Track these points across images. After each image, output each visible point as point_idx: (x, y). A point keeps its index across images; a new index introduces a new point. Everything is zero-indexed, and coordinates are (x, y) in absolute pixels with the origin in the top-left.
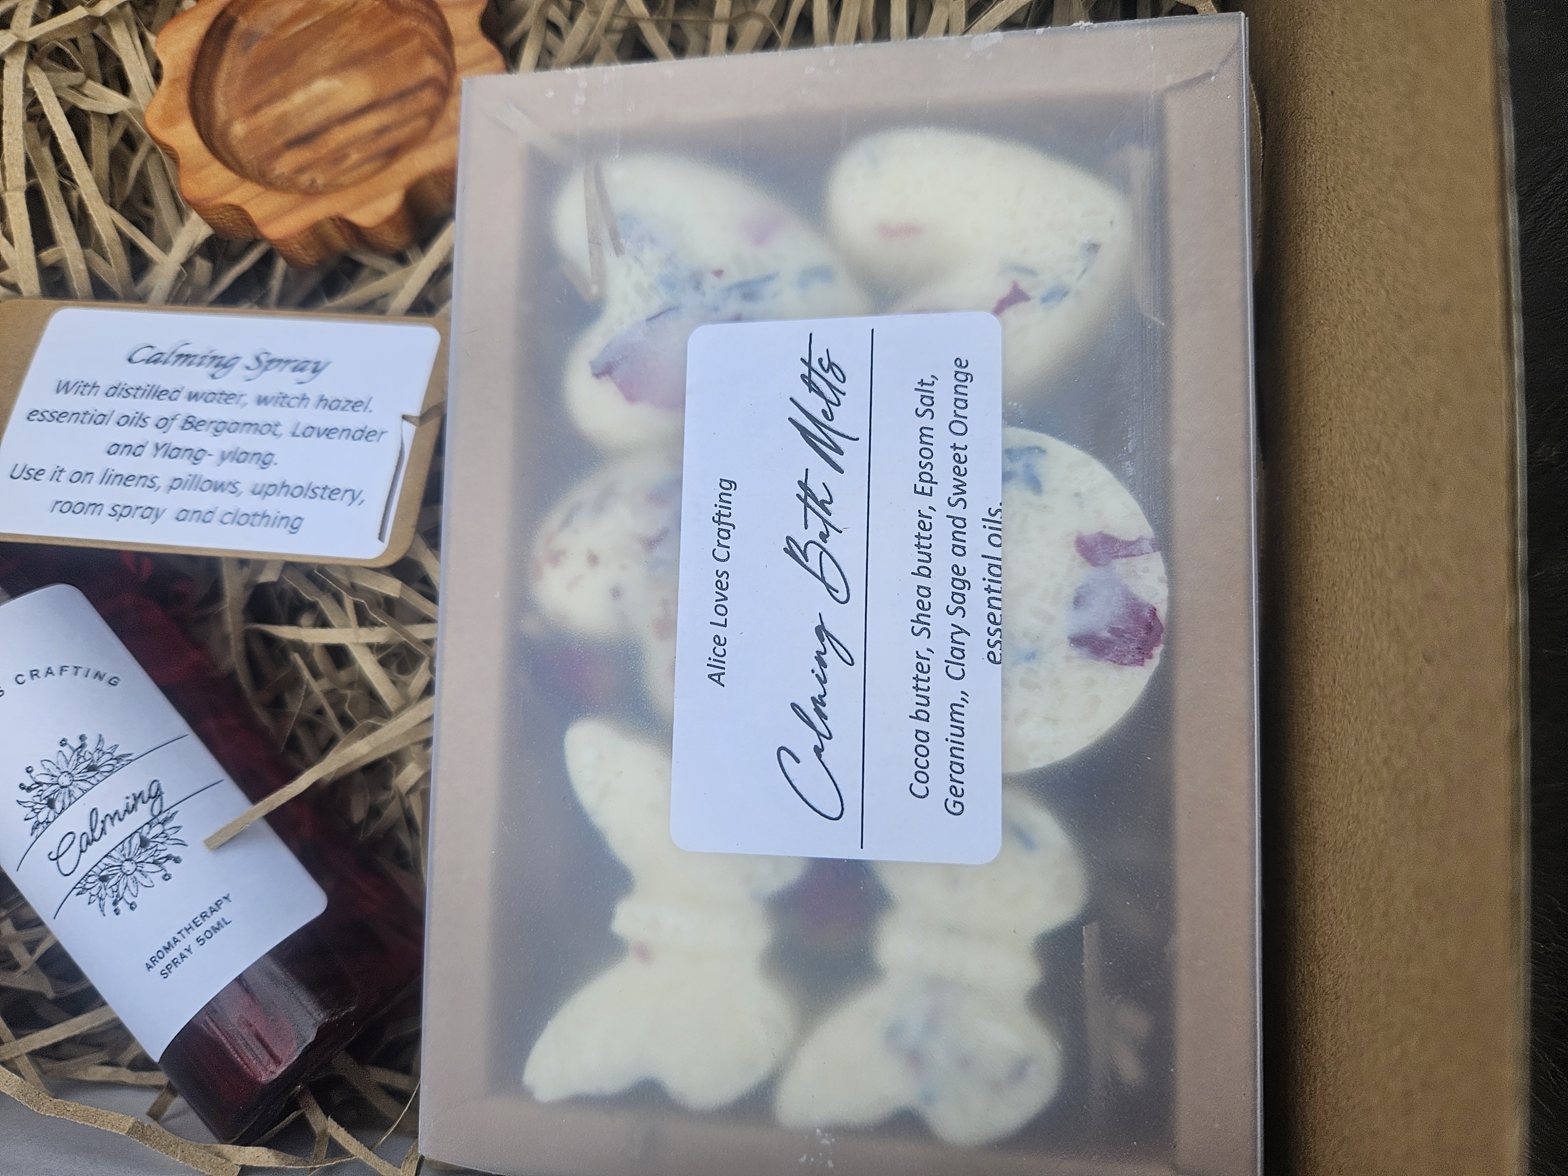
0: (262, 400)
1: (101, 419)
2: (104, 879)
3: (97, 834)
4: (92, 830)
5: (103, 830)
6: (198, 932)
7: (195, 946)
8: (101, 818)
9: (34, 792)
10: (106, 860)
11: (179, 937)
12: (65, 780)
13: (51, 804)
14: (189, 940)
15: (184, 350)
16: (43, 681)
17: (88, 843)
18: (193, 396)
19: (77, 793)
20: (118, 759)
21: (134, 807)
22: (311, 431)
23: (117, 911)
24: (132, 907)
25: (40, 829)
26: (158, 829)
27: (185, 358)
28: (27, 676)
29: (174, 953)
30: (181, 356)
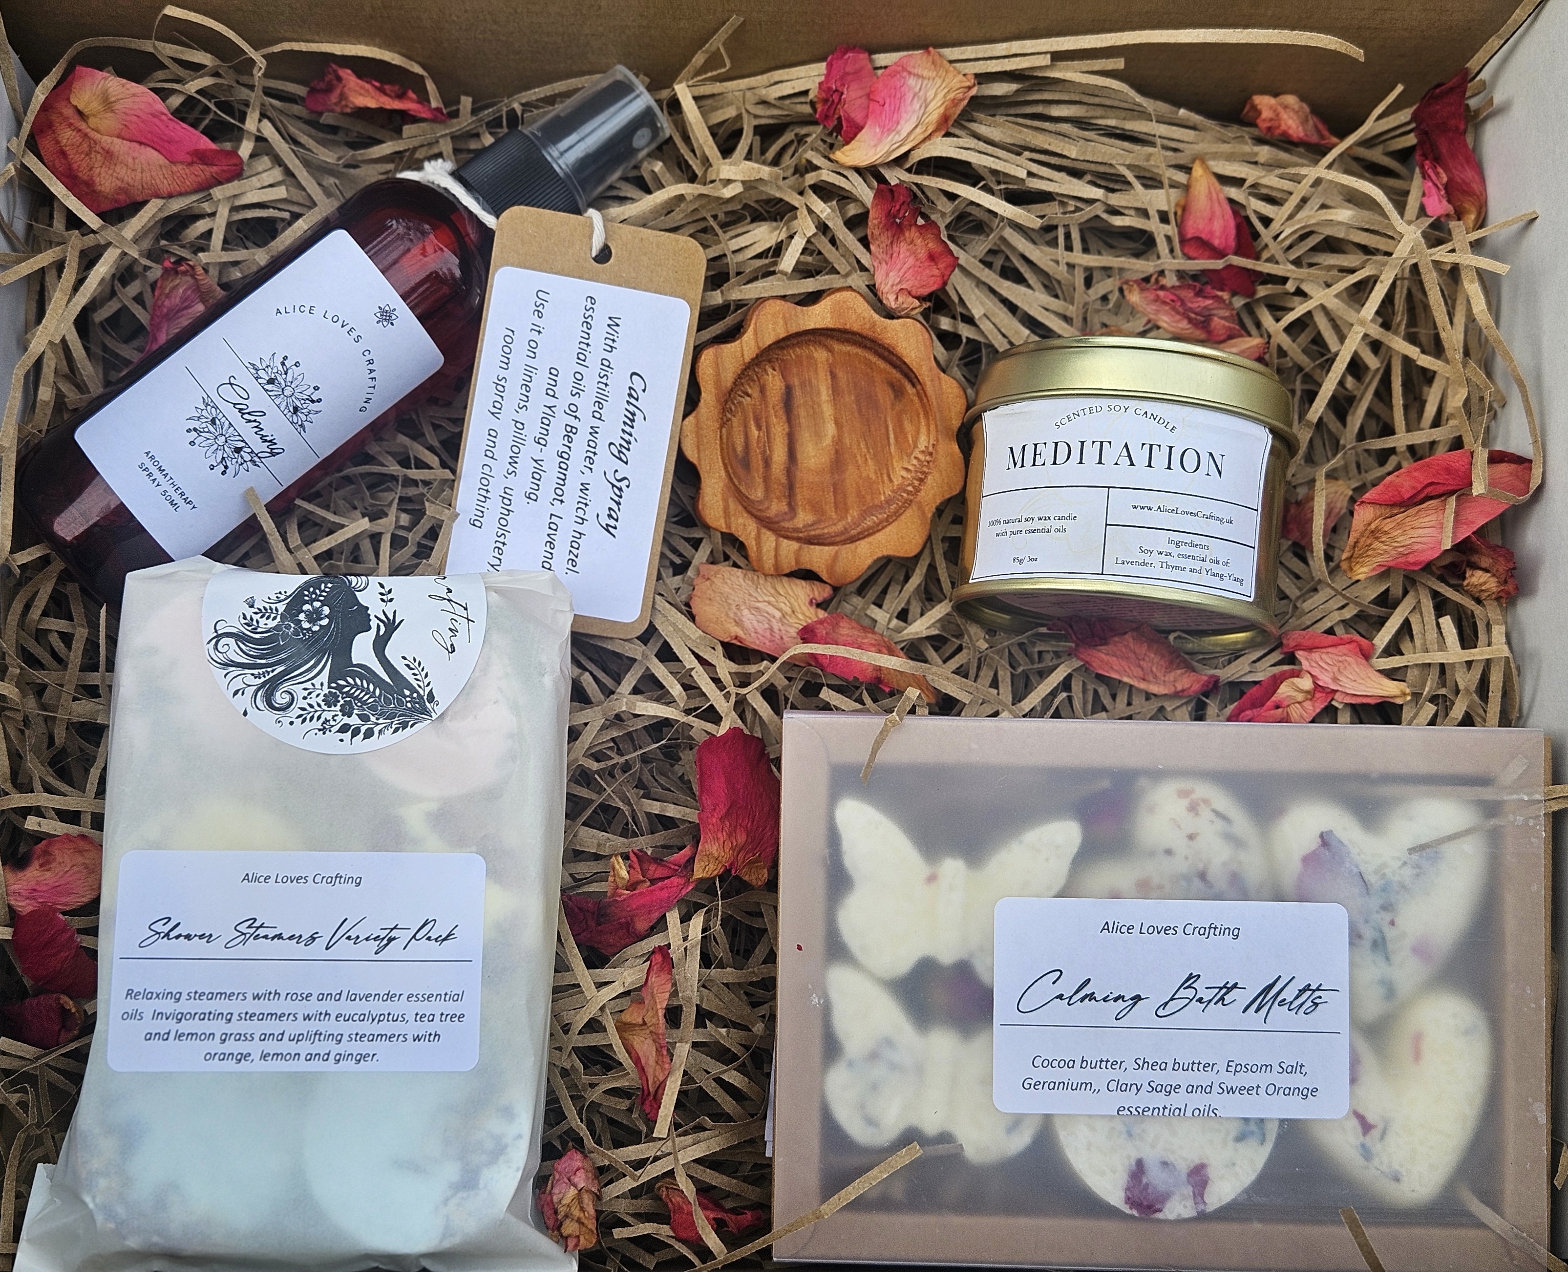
0: (584, 488)
1: (581, 359)
2: (214, 422)
3: (246, 416)
4: (249, 413)
5: (250, 421)
6: (171, 491)
7: (161, 489)
8: (258, 419)
9: (280, 368)
10: (227, 423)
11: (168, 478)
12: (288, 391)
13: (271, 381)
14: (166, 485)
15: (639, 417)
16: (365, 367)
17: (240, 410)
18: (594, 431)
19: (278, 401)
20: (302, 425)
21: (266, 441)
22: (553, 527)
23: (189, 431)
24: (192, 443)
25: (253, 371)
26: (247, 457)
27: (631, 419)
28: (369, 357)
29: (157, 474)
30: (633, 414)
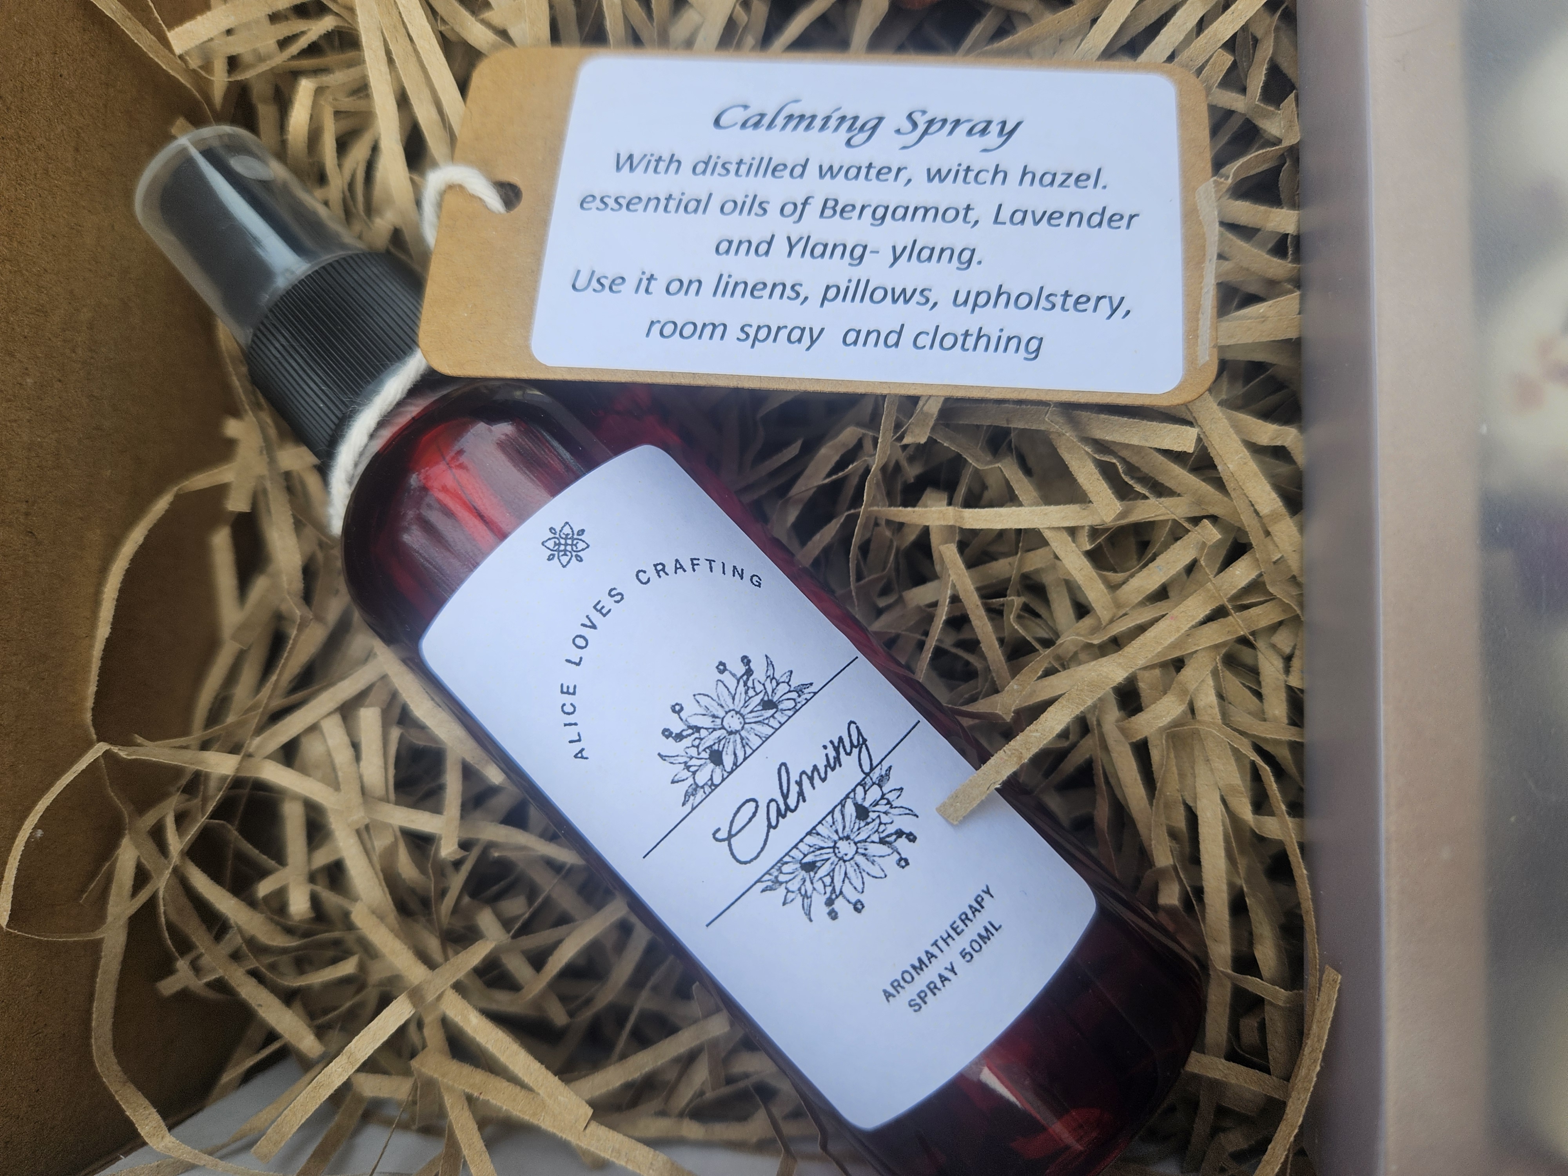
0: (935, 175)
1: (700, 205)
2: (810, 867)
3: (792, 801)
4: (785, 797)
5: (801, 794)
6: (962, 942)
7: (960, 964)
8: (795, 777)
9: (687, 742)
10: (810, 840)
11: (935, 950)
12: (733, 722)
13: (716, 758)
14: (951, 954)
15: (796, 109)
16: (672, 580)
17: (781, 815)
18: (828, 172)
19: (755, 742)
20: (799, 691)
21: (837, 759)
22: (1020, 216)
23: (833, 915)
24: (858, 907)
25: (700, 795)
26: (874, 793)
27: (805, 121)
28: (651, 572)
29: (930, 974)
30: (790, 117)
